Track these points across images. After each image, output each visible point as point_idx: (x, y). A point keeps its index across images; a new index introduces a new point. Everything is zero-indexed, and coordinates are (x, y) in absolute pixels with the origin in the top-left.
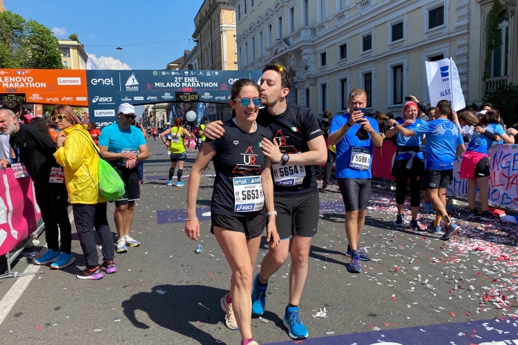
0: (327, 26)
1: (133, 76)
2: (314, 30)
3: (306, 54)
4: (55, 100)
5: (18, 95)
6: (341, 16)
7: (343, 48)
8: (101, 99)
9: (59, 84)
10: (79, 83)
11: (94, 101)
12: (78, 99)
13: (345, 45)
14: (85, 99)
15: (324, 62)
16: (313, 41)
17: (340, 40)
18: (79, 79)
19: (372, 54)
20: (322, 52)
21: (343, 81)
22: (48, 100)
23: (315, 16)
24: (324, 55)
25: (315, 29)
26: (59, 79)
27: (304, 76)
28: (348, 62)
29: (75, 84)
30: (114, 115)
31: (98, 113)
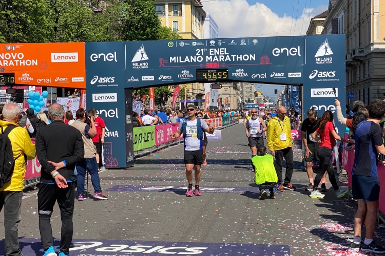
1: (142, 50)
4: (48, 81)
5: (6, 75)
8: (102, 80)
9: (53, 61)
10: (76, 60)
11: (92, 83)
12: (74, 80)
14: (82, 79)
18: (76, 54)
22: (39, 81)
26: (53, 54)
29: (72, 60)
30: (116, 100)
31: (97, 98)
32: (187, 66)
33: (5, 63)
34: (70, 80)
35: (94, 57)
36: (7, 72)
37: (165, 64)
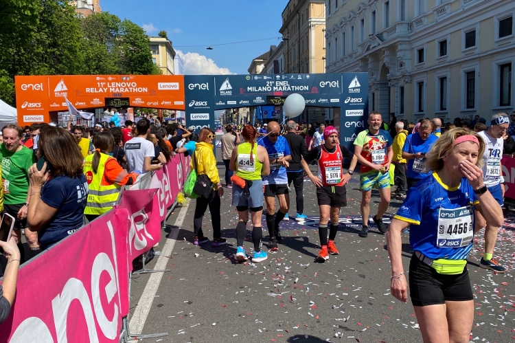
0: (425, 21)
1: (227, 81)
2: (410, 25)
3: (401, 50)
4: (156, 104)
5: (122, 99)
6: (441, 10)
7: (443, 45)
8: (198, 104)
9: (159, 88)
10: (178, 88)
11: (190, 105)
12: (176, 103)
13: (445, 41)
14: (182, 103)
15: (421, 59)
16: (409, 37)
17: (440, 36)
18: (177, 84)
19: (476, 51)
20: (420, 48)
21: (443, 80)
22: (149, 104)
23: (412, 11)
24: (421, 52)
25: (412, 24)
26: (159, 84)
27: (399, 73)
28: (448, 59)
29: (174, 88)
30: (208, 118)
31: (194, 117)
32: (260, 94)
33: (122, 90)
34: (173, 103)
36: (123, 97)
37: (244, 92)
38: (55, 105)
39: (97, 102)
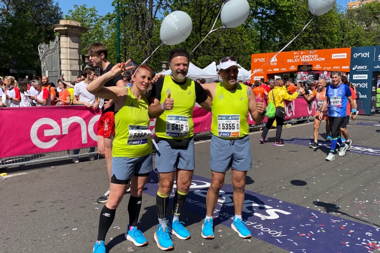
4: (329, 68)
5: (308, 66)
8: (360, 67)
9: (333, 58)
10: (346, 57)
11: (354, 69)
12: (343, 67)
14: (348, 67)
18: (346, 54)
22: (325, 68)
26: (333, 55)
29: (343, 57)
30: (367, 78)
33: (308, 60)
34: (341, 67)
35: (356, 55)
36: (309, 64)
38: (270, 70)
39: (293, 68)
